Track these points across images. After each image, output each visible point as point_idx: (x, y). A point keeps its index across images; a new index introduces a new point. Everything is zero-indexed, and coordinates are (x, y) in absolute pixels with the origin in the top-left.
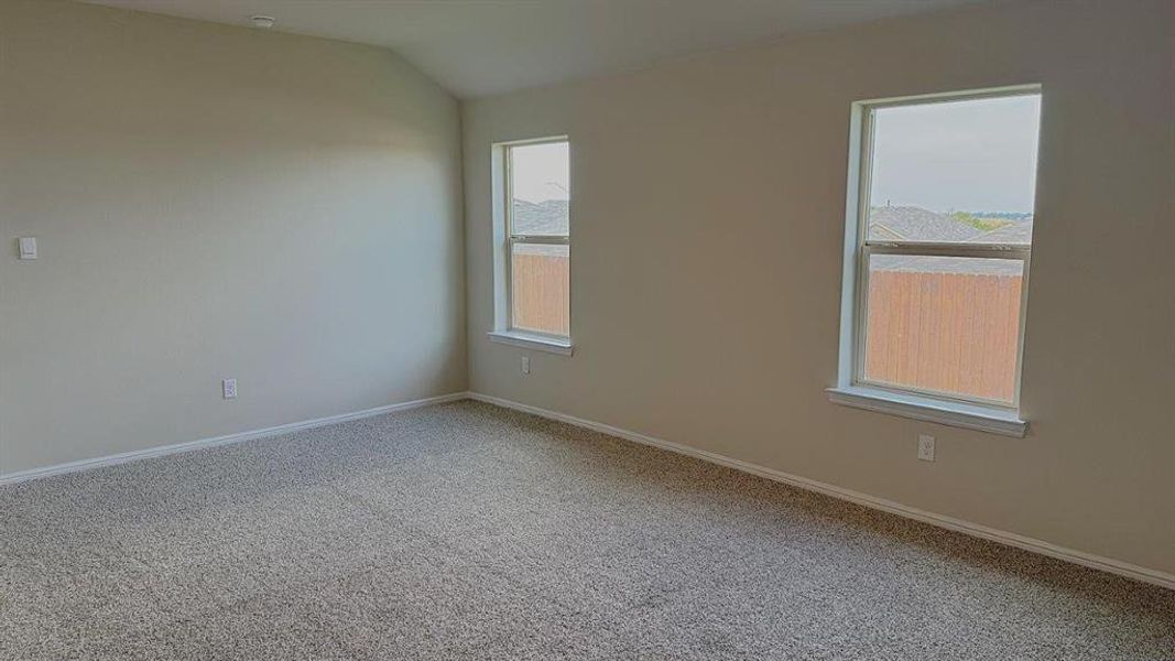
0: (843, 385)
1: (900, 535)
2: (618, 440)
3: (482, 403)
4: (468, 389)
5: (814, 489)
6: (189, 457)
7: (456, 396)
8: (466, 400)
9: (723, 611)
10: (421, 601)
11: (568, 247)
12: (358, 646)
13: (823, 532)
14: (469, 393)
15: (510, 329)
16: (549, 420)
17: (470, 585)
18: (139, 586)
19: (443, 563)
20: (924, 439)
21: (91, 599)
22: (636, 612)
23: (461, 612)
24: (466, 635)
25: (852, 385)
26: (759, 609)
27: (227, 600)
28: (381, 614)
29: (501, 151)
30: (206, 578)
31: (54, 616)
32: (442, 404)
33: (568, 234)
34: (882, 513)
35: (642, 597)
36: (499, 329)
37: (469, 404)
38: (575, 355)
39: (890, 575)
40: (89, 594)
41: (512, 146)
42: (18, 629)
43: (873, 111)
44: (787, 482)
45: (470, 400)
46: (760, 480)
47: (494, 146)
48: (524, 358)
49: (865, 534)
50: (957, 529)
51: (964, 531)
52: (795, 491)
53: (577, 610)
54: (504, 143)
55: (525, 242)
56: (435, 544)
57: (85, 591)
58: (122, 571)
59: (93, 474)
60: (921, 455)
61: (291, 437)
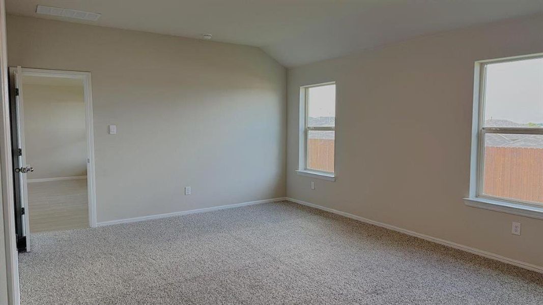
0: (472, 196)
1: (502, 271)
2: (357, 221)
3: (292, 203)
4: (286, 196)
5: (457, 248)
6: (170, 220)
7: (281, 199)
8: (285, 201)
9: (412, 298)
10: (270, 283)
11: (334, 131)
12: (243, 299)
13: (462, 267)
14: (287, 198)
15: (306, 169)
16: (324, 211)
17: (291, 279)
18: (152, 269)
19: (279, 268)
20: (514, 224)
21: (134, 272)
22: (369, 296)
23: (288, 288)
24: (291, 298)
25: (477, 197)
26: (430, 299)
27: (188, 276)
28: (252, 287)
29: (304, 90)
30: (179, 267)
31: (120, 278)
32: (275, 202)
33: (334, 126)
34: (493, 260)
35: (372, 289)
36: (301, 169)
37: (286, 202)
38: (336, 181)
39: (498, 288)
40: (133, 270)
41: (309, 87)
42: (106, 282)
43: (486, 66)
44: (443, 244)
45: (287, 201)
46: (429, 242)
47: (301, 87)
48: (312, 182)
49: (484, 269)
50: (533, 269)
51: (537, 271)
52: (446, 249)
53: (341, 293)
54: (306, 86)
55: (313, 130)
56: (274, 260)
57: (131, 269)
58: (145, 262)
59: (132, 225)
60: (513, 232)
61: (212, 213)
